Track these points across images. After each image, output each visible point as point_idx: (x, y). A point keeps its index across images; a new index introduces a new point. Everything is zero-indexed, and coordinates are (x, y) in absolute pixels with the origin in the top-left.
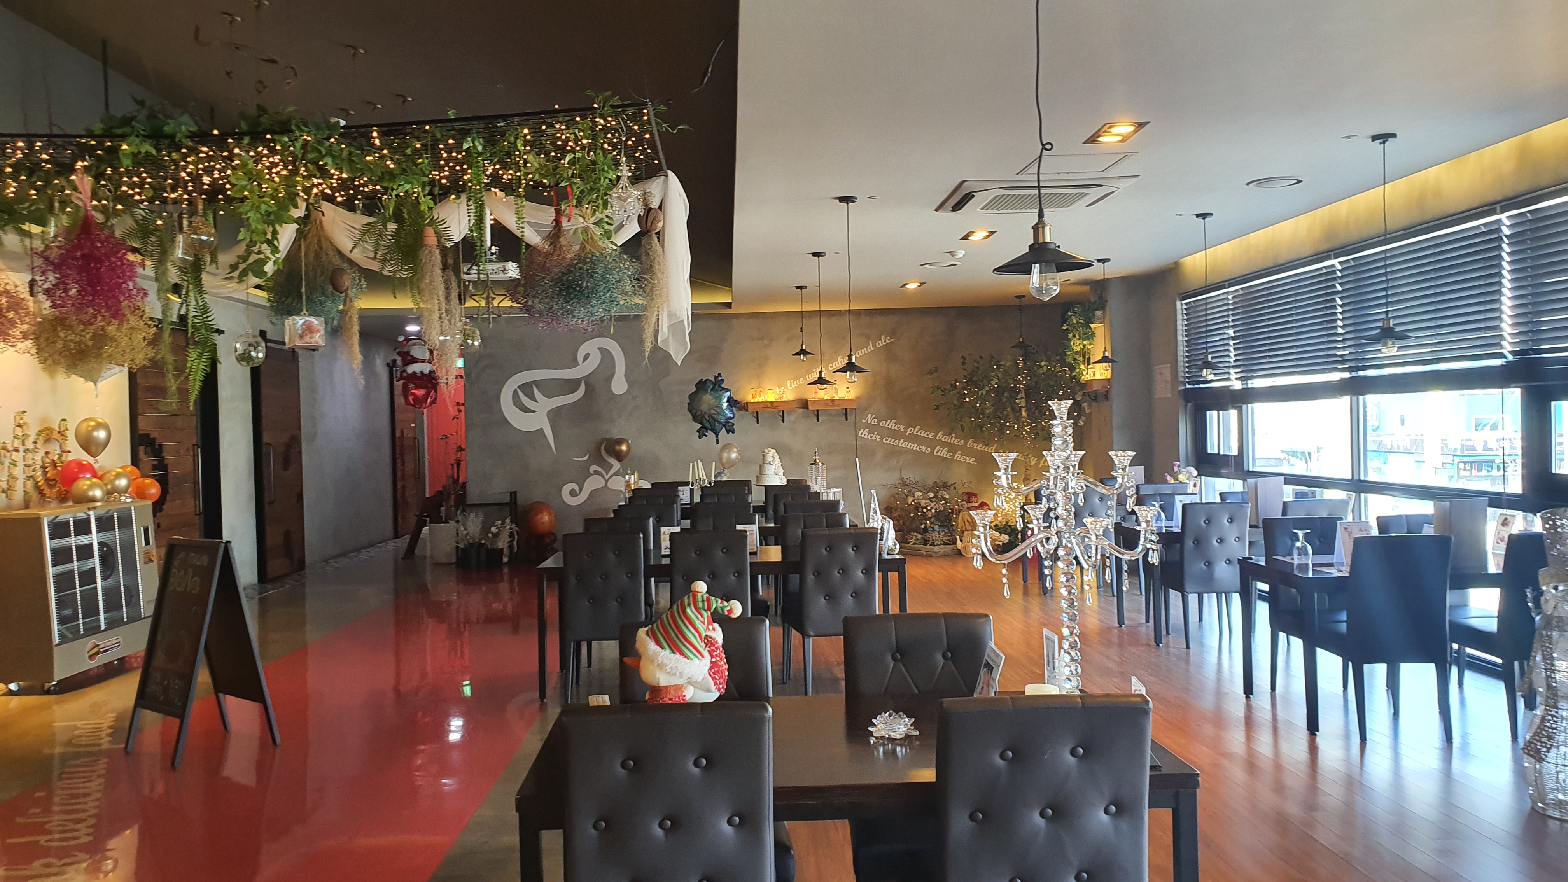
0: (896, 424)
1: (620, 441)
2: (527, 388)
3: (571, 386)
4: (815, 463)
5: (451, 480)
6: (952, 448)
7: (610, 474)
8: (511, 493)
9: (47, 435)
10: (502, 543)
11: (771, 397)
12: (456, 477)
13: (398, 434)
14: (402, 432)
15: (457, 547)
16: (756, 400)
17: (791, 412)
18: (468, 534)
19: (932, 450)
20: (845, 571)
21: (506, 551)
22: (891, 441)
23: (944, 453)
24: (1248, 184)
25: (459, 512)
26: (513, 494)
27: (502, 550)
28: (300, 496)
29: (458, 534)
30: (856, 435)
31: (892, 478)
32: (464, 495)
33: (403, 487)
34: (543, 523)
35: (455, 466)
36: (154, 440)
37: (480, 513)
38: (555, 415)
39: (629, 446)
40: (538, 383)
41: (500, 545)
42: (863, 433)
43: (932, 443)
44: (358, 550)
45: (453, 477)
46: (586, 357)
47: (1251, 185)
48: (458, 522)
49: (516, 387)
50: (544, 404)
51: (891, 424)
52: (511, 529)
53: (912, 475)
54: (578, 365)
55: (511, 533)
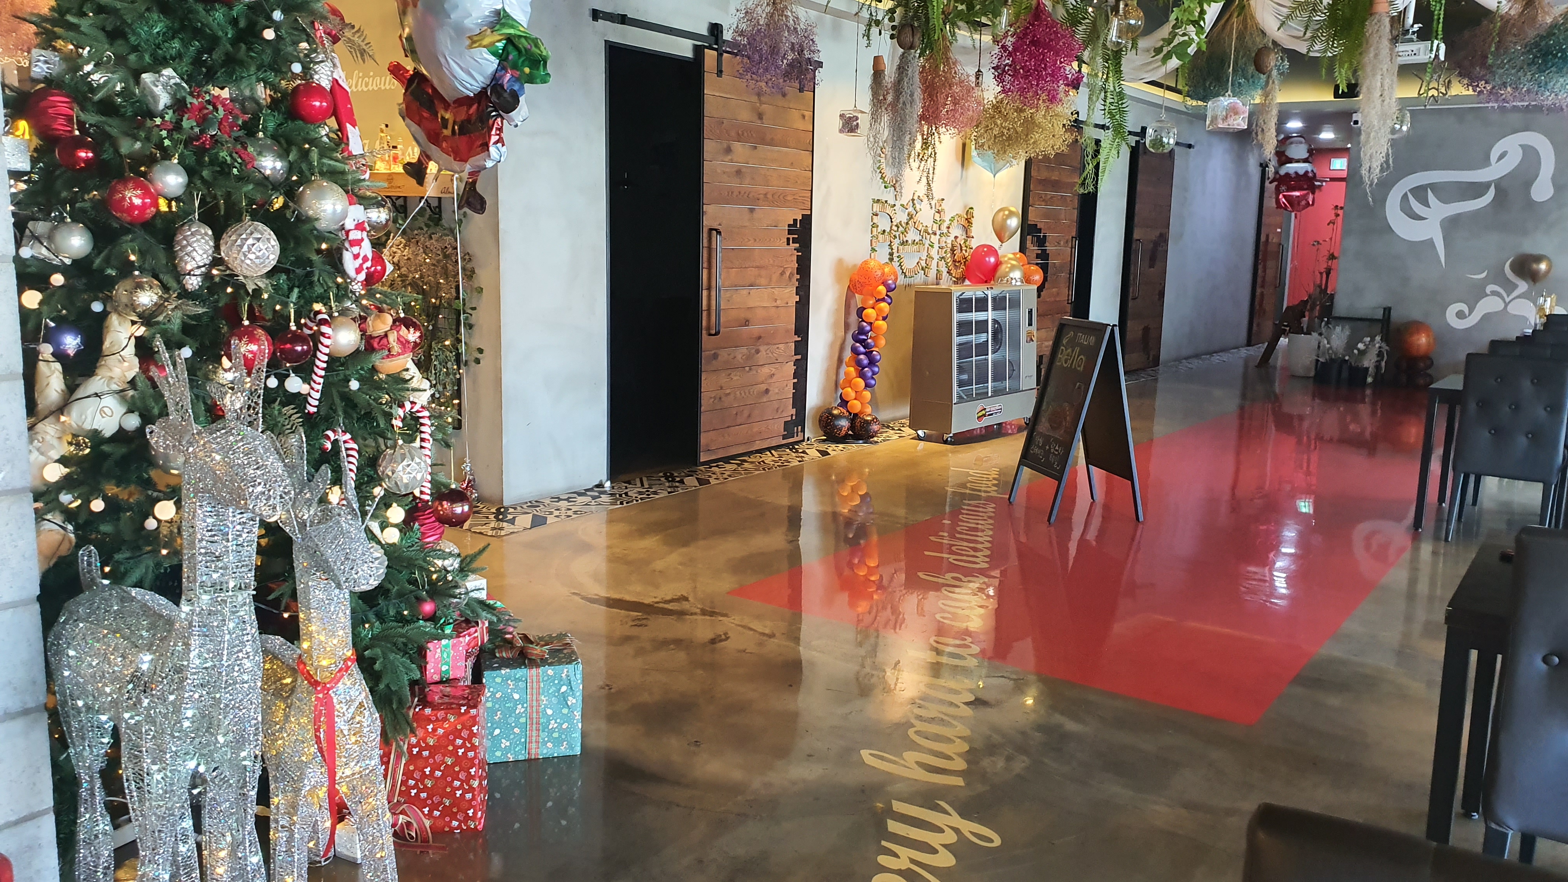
1: (1538, 259)
2: (1420, 193)
3: (1477, 190)
5: (1318, 290)
7: (1511, 297)
8: (1385, 309)
10: (1369, 362)
12: (1323, 287)
13: (1263, 238)
14: (1267, 236)
15: (1317, 361)
18: (1331, 348)
21: (1371, 370)
25: (1323, 324)
26: (1387, 311)
27: (1367, 369)
28: (1162, 294)
29: (1319, 347)
32: (1331, 306)
33: (1262, 294)
34: (1419, 345)
35: (1324, 275)
36: (1040, 231)
37: (1347, 327)
39: (1551, 265)
40: (1433, 187)
41: (1366, 364)
44: (1211, 353)
45: (1320, 286)
46: (1501, 157)
48: (1320, 334)
49: (1407, 189)
50: (1438, 211)
52: (1380, 347)
54: (1490, 165)
55: (1380, 352)
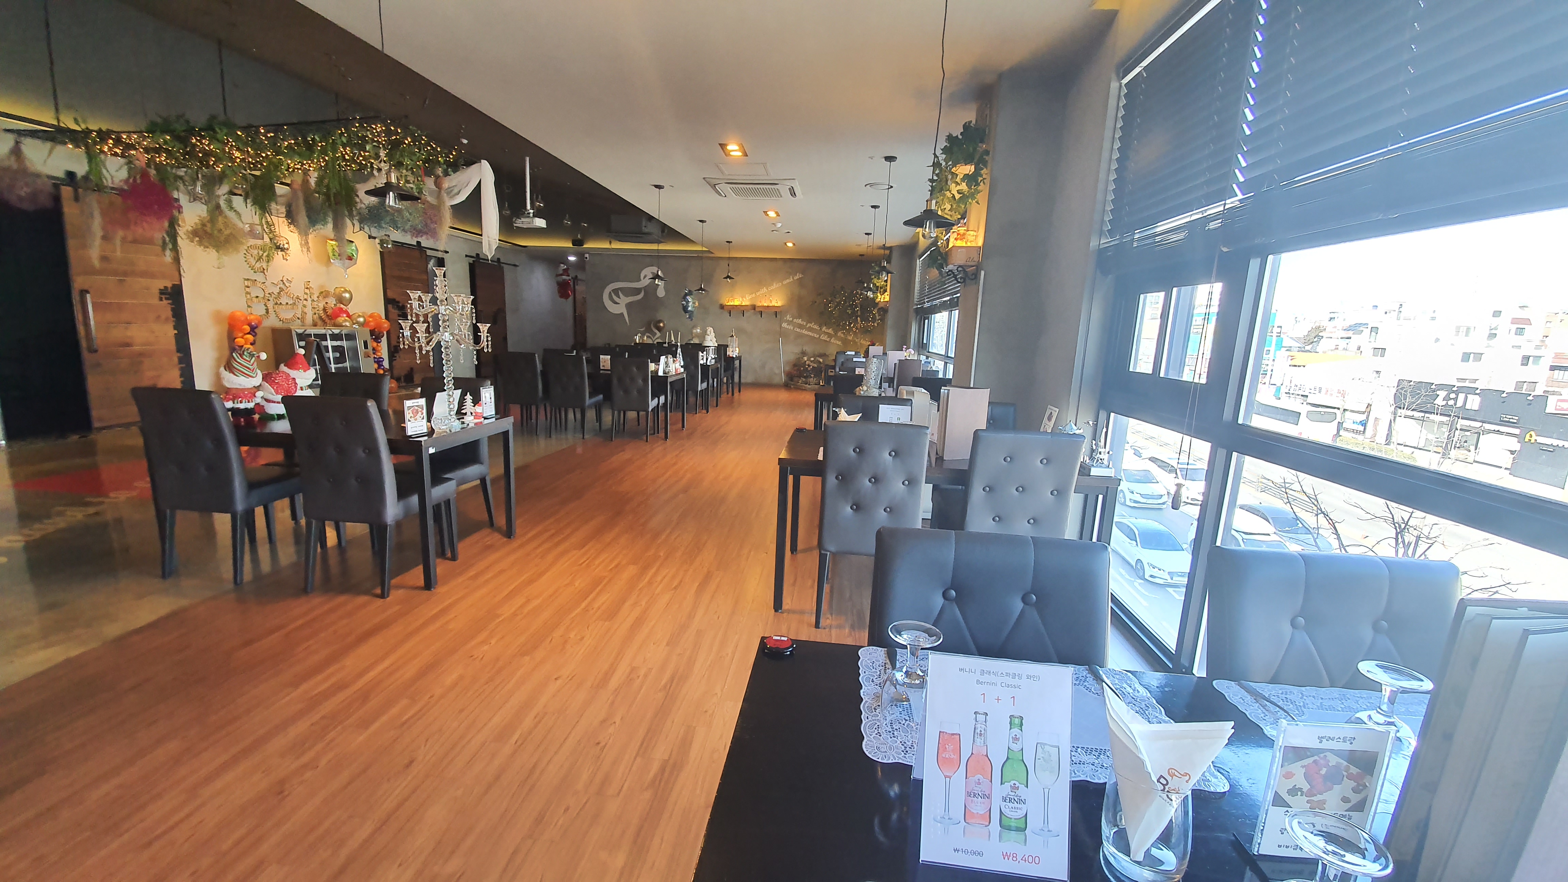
0: (802, 321)
1: (660, 321)
2: (616, 291)
3: (637, 291)
4: (732, 336)
6: (830, 336)
7: (655, 338)
9: (324, 294)
11: (737, 303)
16: (729, 304)
17: (748, 311)
19: (820, 337)
20: (633, 380)
22: (798, 330)
23: (824, 337)
24: (866, 186)
30: (781, 326)
31: (797, 350)
36: (398, 302)
38: (629, 306)
39: (664, 324)
40: (620, 289)
42: (784, 325)
43: (820, 332)
46: (645, 277)
47: (868, 186)
49: (610, 290)
50: (624, 300)
51: (800, 321)
53: (808, 349)
54: (640, 280)
